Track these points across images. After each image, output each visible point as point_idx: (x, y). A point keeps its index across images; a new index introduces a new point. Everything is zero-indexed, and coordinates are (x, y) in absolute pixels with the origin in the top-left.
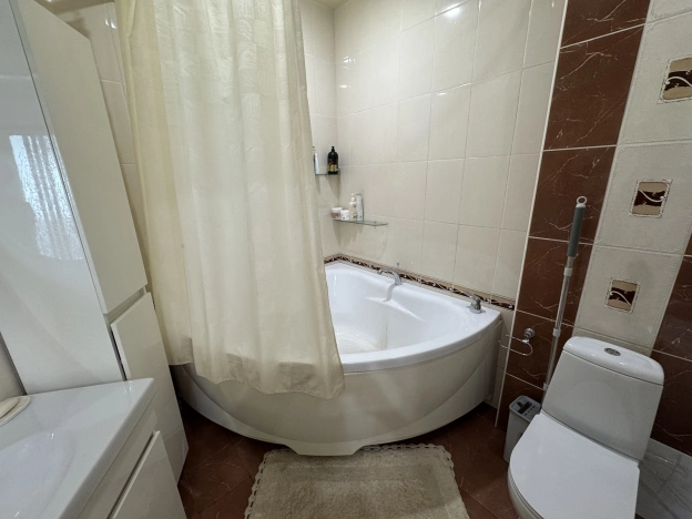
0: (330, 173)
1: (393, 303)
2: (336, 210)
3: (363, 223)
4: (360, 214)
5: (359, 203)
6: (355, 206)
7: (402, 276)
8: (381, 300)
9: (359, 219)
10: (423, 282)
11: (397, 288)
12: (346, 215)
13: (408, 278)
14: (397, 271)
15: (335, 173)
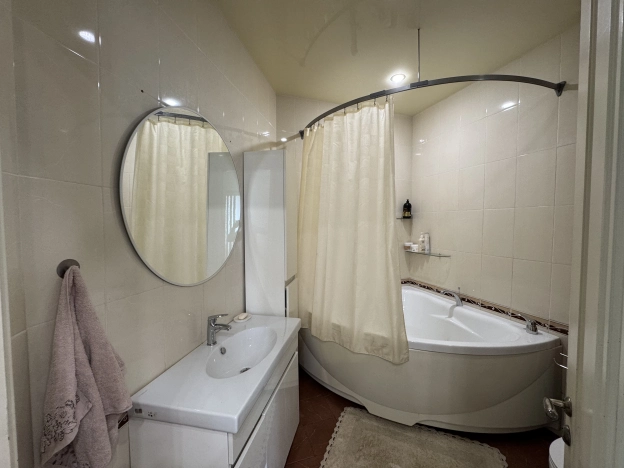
0: (404, 217)
1: (453, 320)
2: (407, 244)
3: (430, 254)
4: (427, 247)
5: (426, 239)
6: (423, 242)
7: (463, 299)
8: (443, 317)
9: (426, 252)
10: (483, 306)
11: (458, 309)
12: (415, 248)
13: (468, 301)
14: (459, 295)
15: (409, 217)
